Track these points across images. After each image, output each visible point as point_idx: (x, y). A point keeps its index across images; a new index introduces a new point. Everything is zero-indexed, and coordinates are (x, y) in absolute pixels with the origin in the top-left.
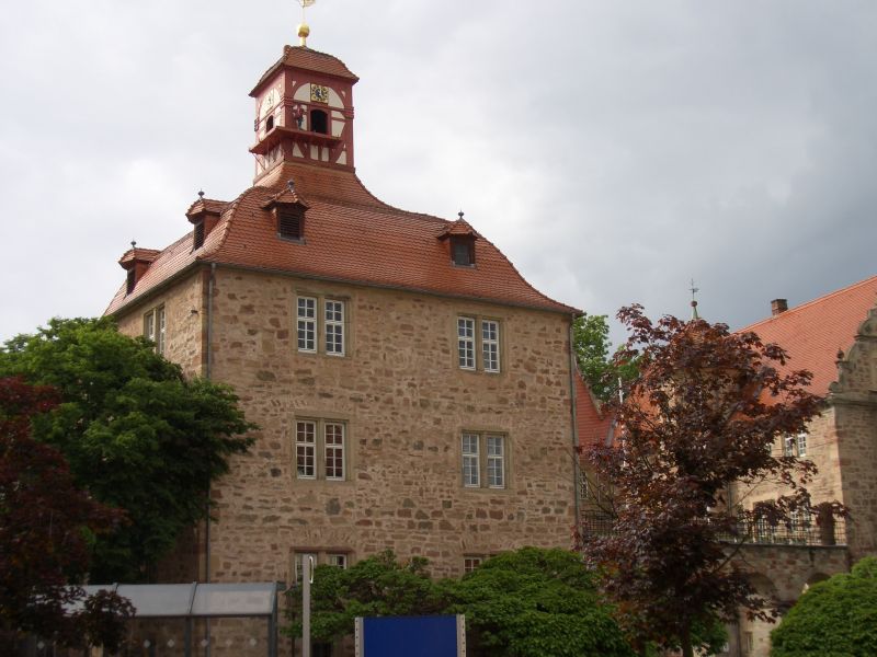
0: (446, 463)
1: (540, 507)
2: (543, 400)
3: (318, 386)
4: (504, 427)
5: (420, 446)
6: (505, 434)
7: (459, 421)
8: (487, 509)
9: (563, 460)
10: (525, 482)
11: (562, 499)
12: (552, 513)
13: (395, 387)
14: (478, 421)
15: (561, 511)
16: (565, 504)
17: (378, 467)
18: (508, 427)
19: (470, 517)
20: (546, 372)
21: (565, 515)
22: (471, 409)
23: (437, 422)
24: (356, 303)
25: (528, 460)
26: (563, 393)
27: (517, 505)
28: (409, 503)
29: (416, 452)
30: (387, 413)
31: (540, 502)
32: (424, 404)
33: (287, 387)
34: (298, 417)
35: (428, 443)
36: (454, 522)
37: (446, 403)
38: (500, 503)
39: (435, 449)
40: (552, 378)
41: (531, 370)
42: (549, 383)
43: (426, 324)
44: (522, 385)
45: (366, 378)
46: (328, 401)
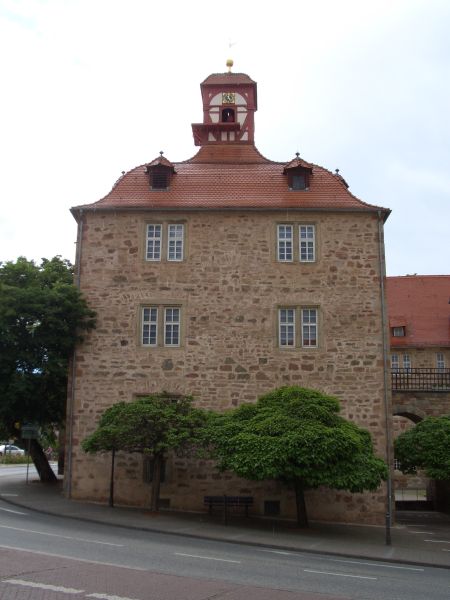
0: (263, 330)
1: (350, 361)
2: (354, 279)
3: (159, 283)
4: (315, 301)
5: (241, 319)
6: (318, 307)
7: (276, 299)
8: (299, 364)
9: (372, 324)
10: (335, 342)
11: (371, 353)
12: (361, 365)
13: (222, 279)
14: (291, 298)
15: (370, 363)
16: (373, 357)
17: (204, 336)
18: (321, 301)
19: (283, 369)
20: (358, 257)
21: (374, 365)
22: (286, 290)
23: (257, 301)
24: (192, 223)
25: (339, 325)
26: (372, 273)
27: (327, 360)
28: (230, 360)
29: (237, 324)
30: (214, 298)
31: (349, 357)
32: (245, 290)
33: (135, 285)
34: (142, 305)
35: (248, 316)
36: (268, 374)
37: (264, 287)
38: (312, 358)
39: (253, 321)
40: (362, 261)
41: (341, 256)
42: (360, 266)
43: (249, 232)
44: (333, 269)
45: (198, 275)
46: (164, 292)
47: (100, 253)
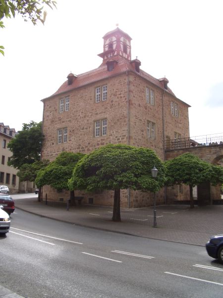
0: (89, 131)
1: (116, 139)
2: (119, 104)
3: (62, 120)
4: (105, 116)
5: (83, 129)
6: (106, 118)
7: (94, 118)
8: (100, 143)
9: (125, 121)
10: (112, 132)
11: (124, 134)
12: (120, 140)
13: (78, 115)
14: (99, 117)
15: (124, 139)
16: (125, 136)
17: (73, 137)
18: (107, 116)
19: (95, 146)
20: (121, 94)
21: (125, 140)
22: (97, 114)
23: (88, 120)
24: (71, 96)
25: (113, 124)
26: (126, 99)
27: (109, 140)
28: (80, 145)
29: (82, 131)
30: (76, 122)
31: (116, 137)
32: (85, 117)
33: (56, 123)
34: (58, 129)
35: (85, 127)
36: (91, 148)
37: (90, 114)
38: (104, 140)
39: (87, 128)
40: (122, 95)
41: (115, 95)
42: (121, 97)
43: (86, 94)
44: (112, 101)
45: (72, 114)
46: (64, 123)
47: (48, 114)
